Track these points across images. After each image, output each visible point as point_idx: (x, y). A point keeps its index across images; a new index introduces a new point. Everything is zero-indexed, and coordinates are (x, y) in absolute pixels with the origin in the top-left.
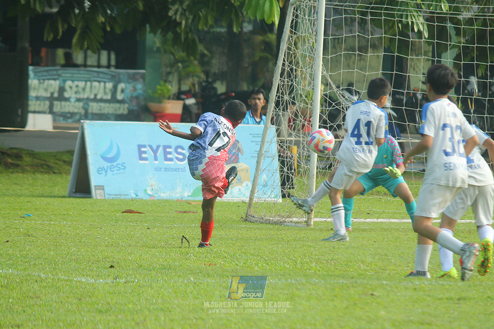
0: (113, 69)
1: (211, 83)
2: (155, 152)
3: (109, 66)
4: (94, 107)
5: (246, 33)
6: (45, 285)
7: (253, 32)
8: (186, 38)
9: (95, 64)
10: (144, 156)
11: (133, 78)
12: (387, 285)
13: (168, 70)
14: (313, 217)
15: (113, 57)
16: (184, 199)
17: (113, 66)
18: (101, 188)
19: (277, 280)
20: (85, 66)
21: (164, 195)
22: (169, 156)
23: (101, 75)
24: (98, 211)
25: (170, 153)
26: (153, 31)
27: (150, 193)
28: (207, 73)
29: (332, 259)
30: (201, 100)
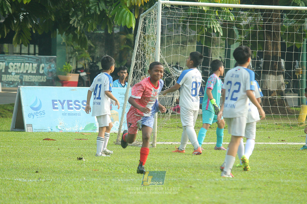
0: (37, 55)
1: (95, 63)
2: (62, 104)
3: (35, 54)
4: (26, 78)
5: (116, 34)
7: (120, 33)
8: (80, 37)
9: (27, 52)
10: (56, 106)
11: (49, 61)
12: (199, 181)
13: (70, 55)
14: (156, 141)
15: (37, 48)
16: (80, 132)
17: (37, 54)
18: (31, 125)
19: (135, 179)
20: (21, 54)
21: (68, 130)
22: (71, 107)
23: (30, 59)
24: (29, 139)
25: (71, 105)
26: (61, 33)
27: (60, 128)
28: (93, 58)
29: (167, 166)
30: (89, 73)
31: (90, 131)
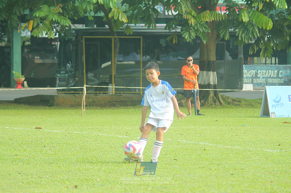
4: (270, 80)
6: (252, 152)
9: (270, 63)
11: (285, 68)
15: (277, 59)
17: (277, 63)
18: (274, 113)
20: (266, 64)
23: (272, 67)
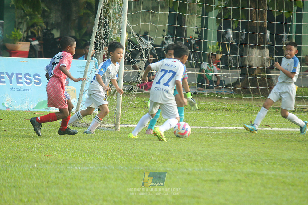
1: (50, 30)
2: (10, 77)
10: (2, 80)
13: (20, 20)
14: (119, 123)
16: (30, 110)
21: (16, 108)
22: (20, 80)
27: (7, 106)
28: (47, 24)
30: (42, 42)
31: (42, 110)
